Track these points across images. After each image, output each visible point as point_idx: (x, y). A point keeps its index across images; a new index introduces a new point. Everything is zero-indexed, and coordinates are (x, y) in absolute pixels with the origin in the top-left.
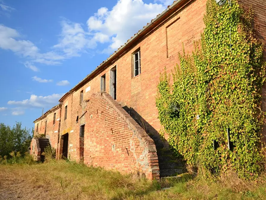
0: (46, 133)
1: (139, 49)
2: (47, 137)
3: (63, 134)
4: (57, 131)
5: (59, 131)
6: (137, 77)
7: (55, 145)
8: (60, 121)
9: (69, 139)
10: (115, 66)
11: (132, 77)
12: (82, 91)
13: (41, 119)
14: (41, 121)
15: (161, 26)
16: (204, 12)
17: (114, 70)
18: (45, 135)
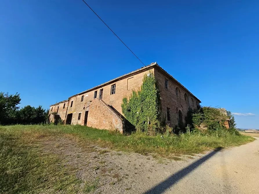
0: (58, 112)
1: (115, 84)
2: (58, 114)
3: (69, 113)
4: (66, 112)
5: (67, 112)
6: (113, 95)
7: (63, 118)
8: (68, 107)
9: (73, 116)
10: (103, 89)
11: (111, 94)
12: (83, 96)
13: (55, 105)
14: (55, 106)
15: (126, 78)
16: (143, 78)
17: (102, 90)
18: (57, 113)
